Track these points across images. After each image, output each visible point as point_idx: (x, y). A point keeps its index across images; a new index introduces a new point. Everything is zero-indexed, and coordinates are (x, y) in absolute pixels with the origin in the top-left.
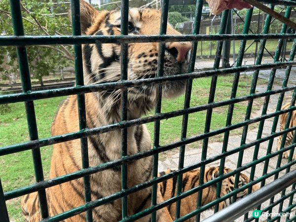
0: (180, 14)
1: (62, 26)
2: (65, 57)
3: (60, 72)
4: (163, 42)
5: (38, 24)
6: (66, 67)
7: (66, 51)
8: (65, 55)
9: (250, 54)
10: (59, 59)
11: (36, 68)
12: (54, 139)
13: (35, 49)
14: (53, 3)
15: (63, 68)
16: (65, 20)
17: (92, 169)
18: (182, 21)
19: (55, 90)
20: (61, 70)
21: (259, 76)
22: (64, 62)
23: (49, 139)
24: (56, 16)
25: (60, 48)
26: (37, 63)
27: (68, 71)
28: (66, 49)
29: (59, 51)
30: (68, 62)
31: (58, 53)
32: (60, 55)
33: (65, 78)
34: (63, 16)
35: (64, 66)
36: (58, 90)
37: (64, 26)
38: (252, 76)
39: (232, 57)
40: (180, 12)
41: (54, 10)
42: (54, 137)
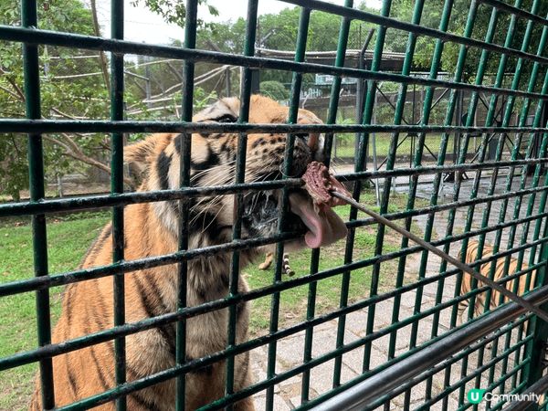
0: (281, 85)
1: (64, 99)
2: (68, 155)
3: (57, 182)
4: (244, 134)
5: (19, 93)
6: (69, 173)
7: (70, 144)
8: (69, 151)
9: (402, 157)
10: (56, 157)
11: (9, 174)
12: (74, 275)
13: (8, 138)
14: (50, 58)
15: (62, 175)
16: (71, 87)
17: (130, 326)
18: (286, 98)
19: (81, 198)
20: (59, 179)
21: (417, 194)
22: (66, 164)
23: (65, 275)
24: (53, 80)
25: (59, 139)
26: (12, 165)
27: (73, 181)
28: (72, 141)
29: (57, 144)
30: (72, 164)
31: (55, 146)
32: (58, 150)
33: (65, 194)
34: (69, 80)
35: (64, 171)
36: (86, 198)
37: (69, 99)
38: (407, 194)
39: (372, 161)
40: (281, 82)
41: (52, 69)
42: (73, 272)
